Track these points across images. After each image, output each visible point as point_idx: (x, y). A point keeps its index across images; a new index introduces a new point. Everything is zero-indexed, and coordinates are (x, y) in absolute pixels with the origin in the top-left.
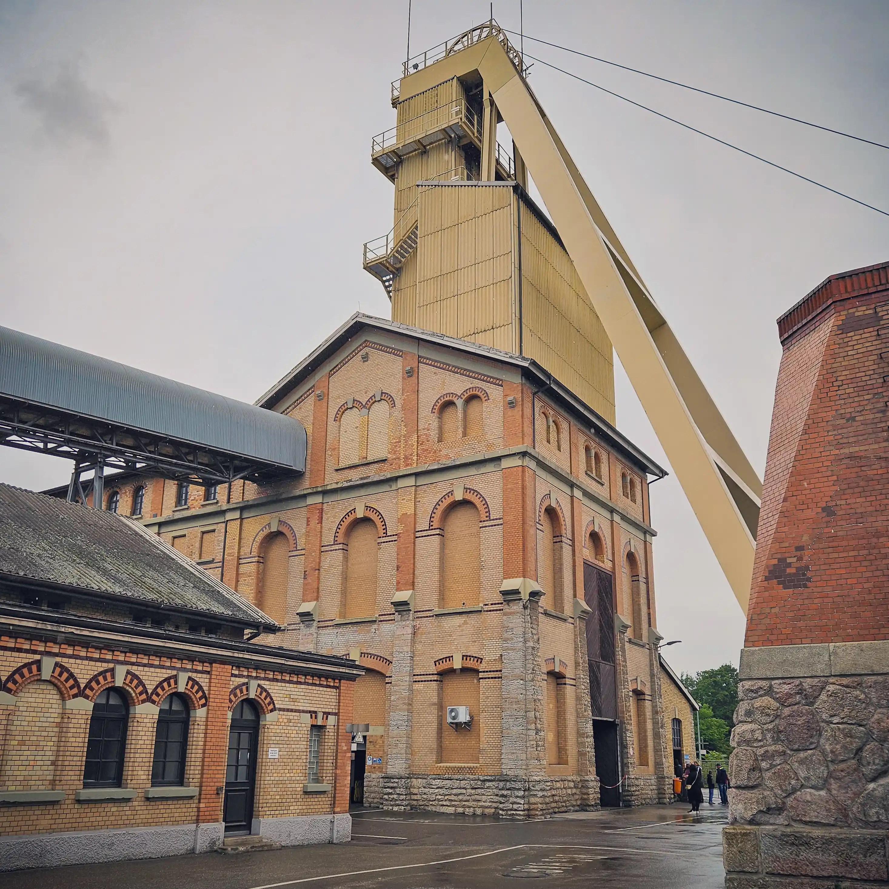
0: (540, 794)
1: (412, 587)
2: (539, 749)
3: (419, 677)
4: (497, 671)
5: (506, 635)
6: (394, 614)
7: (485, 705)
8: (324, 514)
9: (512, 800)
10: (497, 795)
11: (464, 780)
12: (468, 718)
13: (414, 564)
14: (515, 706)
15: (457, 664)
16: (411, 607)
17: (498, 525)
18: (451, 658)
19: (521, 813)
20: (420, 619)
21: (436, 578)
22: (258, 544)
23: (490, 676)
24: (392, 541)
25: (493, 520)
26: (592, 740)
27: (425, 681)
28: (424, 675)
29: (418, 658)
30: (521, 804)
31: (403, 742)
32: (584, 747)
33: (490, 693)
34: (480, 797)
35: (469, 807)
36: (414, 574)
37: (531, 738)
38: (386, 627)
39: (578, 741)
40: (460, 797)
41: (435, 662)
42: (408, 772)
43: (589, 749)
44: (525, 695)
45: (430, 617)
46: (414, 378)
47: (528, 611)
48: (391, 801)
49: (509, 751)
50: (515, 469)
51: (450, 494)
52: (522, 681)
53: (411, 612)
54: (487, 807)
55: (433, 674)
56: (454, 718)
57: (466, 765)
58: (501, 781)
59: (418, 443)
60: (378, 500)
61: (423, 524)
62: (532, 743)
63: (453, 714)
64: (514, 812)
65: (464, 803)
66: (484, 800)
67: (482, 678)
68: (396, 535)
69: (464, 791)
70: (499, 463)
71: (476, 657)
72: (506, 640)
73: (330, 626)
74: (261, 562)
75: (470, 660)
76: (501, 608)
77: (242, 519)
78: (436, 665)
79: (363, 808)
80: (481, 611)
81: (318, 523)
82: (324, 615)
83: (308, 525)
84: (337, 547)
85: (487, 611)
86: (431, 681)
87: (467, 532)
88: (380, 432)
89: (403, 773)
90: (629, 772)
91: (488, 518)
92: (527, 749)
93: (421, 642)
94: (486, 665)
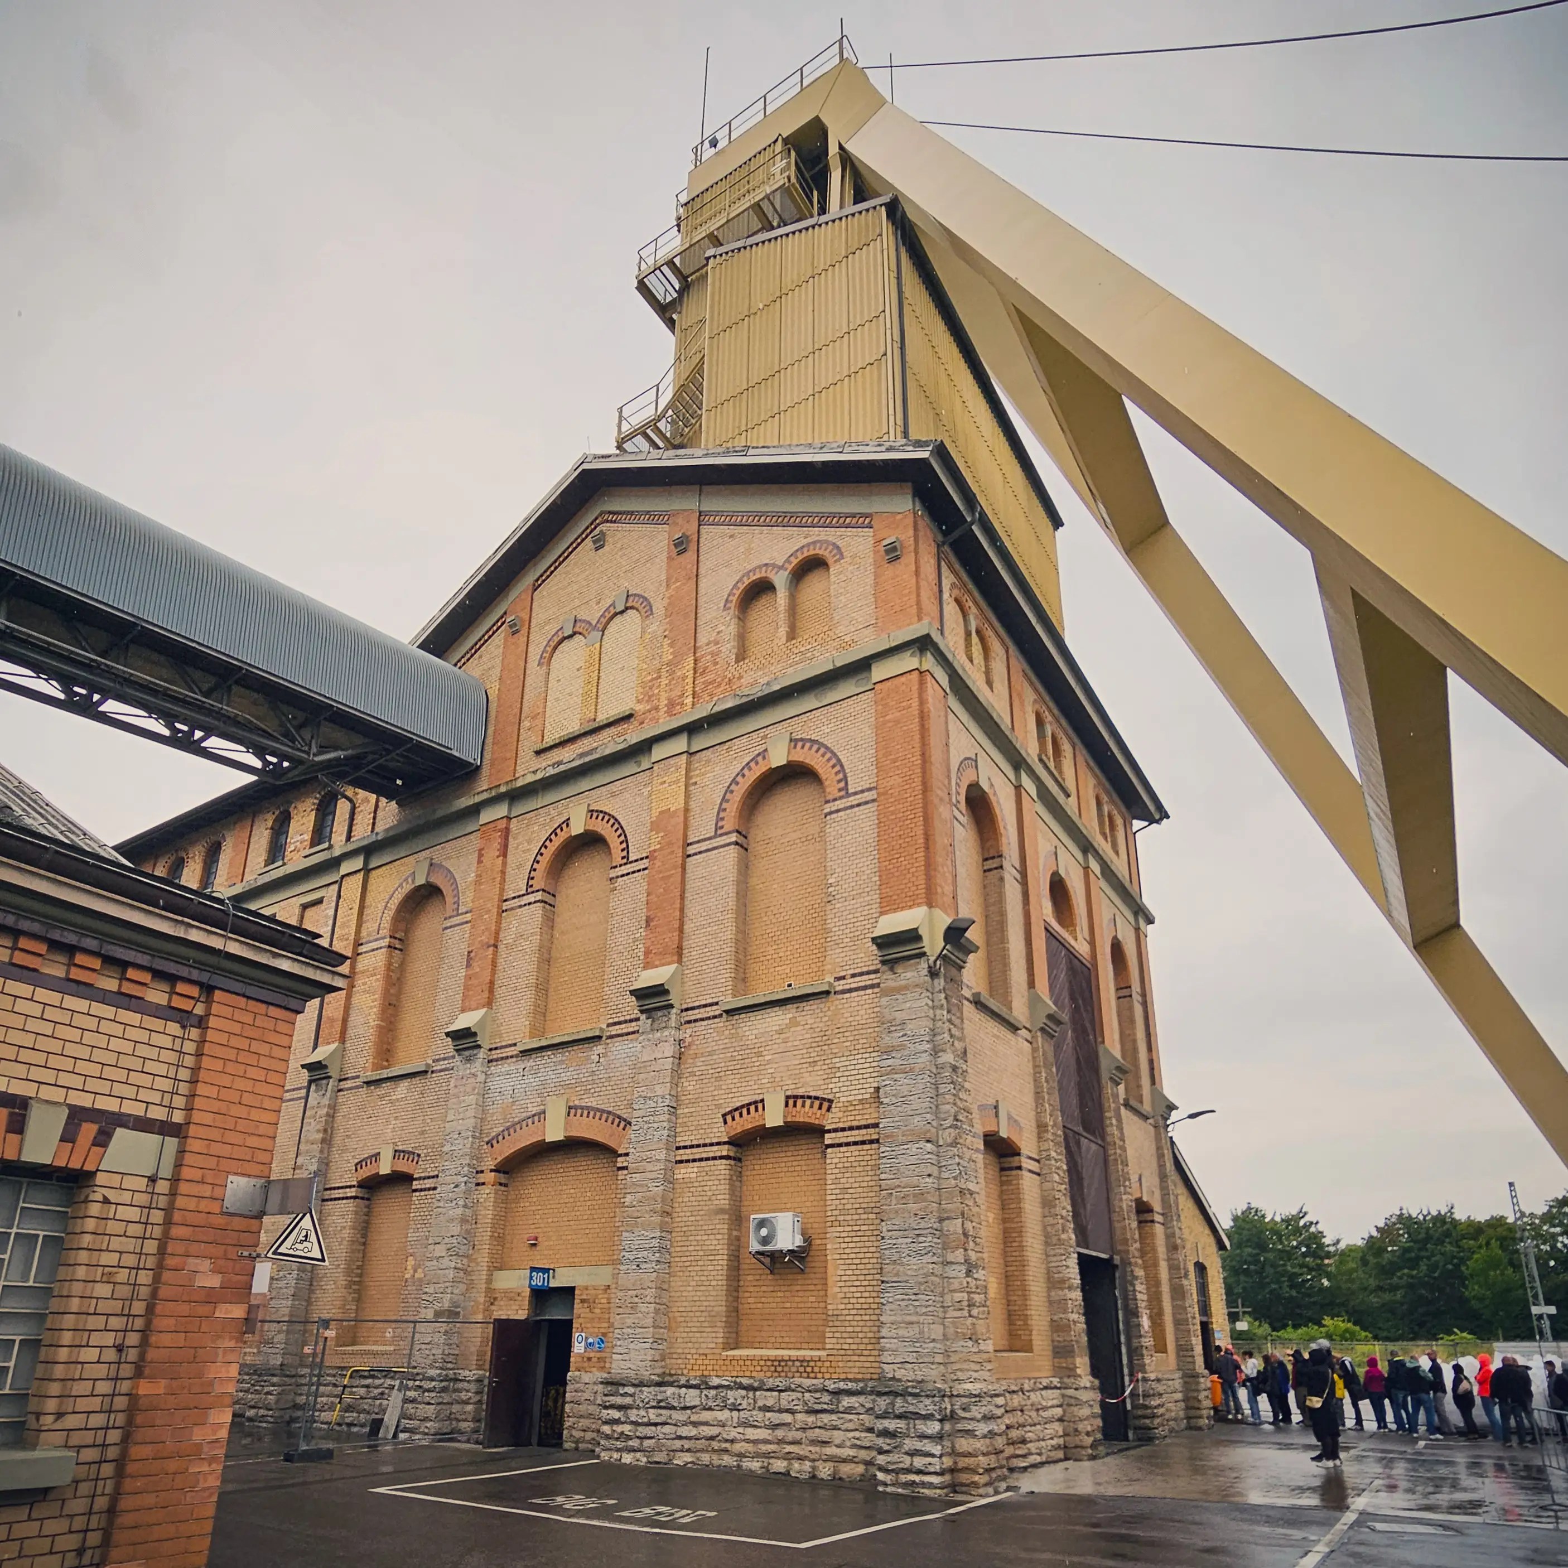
0: (982, 1428)
1: (675, 958)
2: (975, 1312)
3: (688, 1151)
4: (866, 1127)
5: (888, 1040)
6: (637, 1019)
7: (841, 1207)
8: (510, 839)
9: (909, 1444)
10: (870, 1430)
11: (787, 1389)
12: (799, 1241)
13: (682, 910)
14: (913, 1207)
15: (774, 1117)
16: (674, 998)
17: (867, 803)
18: (760, 1105)
19: (935, 1480)
20: (693, 1025)
21: (729, 933)
22: (391, 913)
23: (851, 1139)
24: (639, 871)
25: (856, 793)
26: (1077, 1295)
27: (701, 1160)
28: (698, 1146)
29: (686, 1111)
30: (933, 1456)
31: (648, 1299)
32: (1065, 1312)
33: (852, 1180)
34: (829, 1433)
35: (800, 1458)
36: (681, 930)
37: (956, 1285)
38: (620, 1049)
39: (1049, 1296)
40: (780, 1433)
41: (724, 1116)
42: (659, 1371)
43: (1074, 1316)
44: (939, 1178)
45: (715, 1017)
46: (691, 555)
47: (940, 983)
48: (617, 1439)
49: (899, 1319)
50: (903, 679)
51: (760, 759)
52: (929, 1145)
53: (674, 1011)
54: (844, 1461)
55: (718, 1144)
56: (765, 1241)
57: (794, 1353)
58: (880, 1394)
59: (695, 672)
60: (613, 795)
61: (703, 826)
62: (958, 1296)
63: (764, 1232)
64: (917, 1478)
65: (789, 1448)
66: (837, 1442)
67: (832, 1146)
68: (647, 857)
69: (787, 1418)
70: (864, 675)
71: (816, 1098)
72: (887, 1052)
73: (512, 1057)
74: (396, 948)
75: (803, 1106)
76: (876, 981)
77: (367, 870)
78: (725, 1122)
79: (563, 1455)
80: (828, 993)
81: (498, 857)
82: (501, 1036)
83: (480, 862)
84: (531, 898)
85: (843, 992)
86: (714, 1158)
87: (798, 834)
88: (623, 668)
89: (646, 1375)
90: (1144, 1365)
91: (843, 793)
92: (945, 1312)
93: (692, 1074)
94: (840, 1115)
